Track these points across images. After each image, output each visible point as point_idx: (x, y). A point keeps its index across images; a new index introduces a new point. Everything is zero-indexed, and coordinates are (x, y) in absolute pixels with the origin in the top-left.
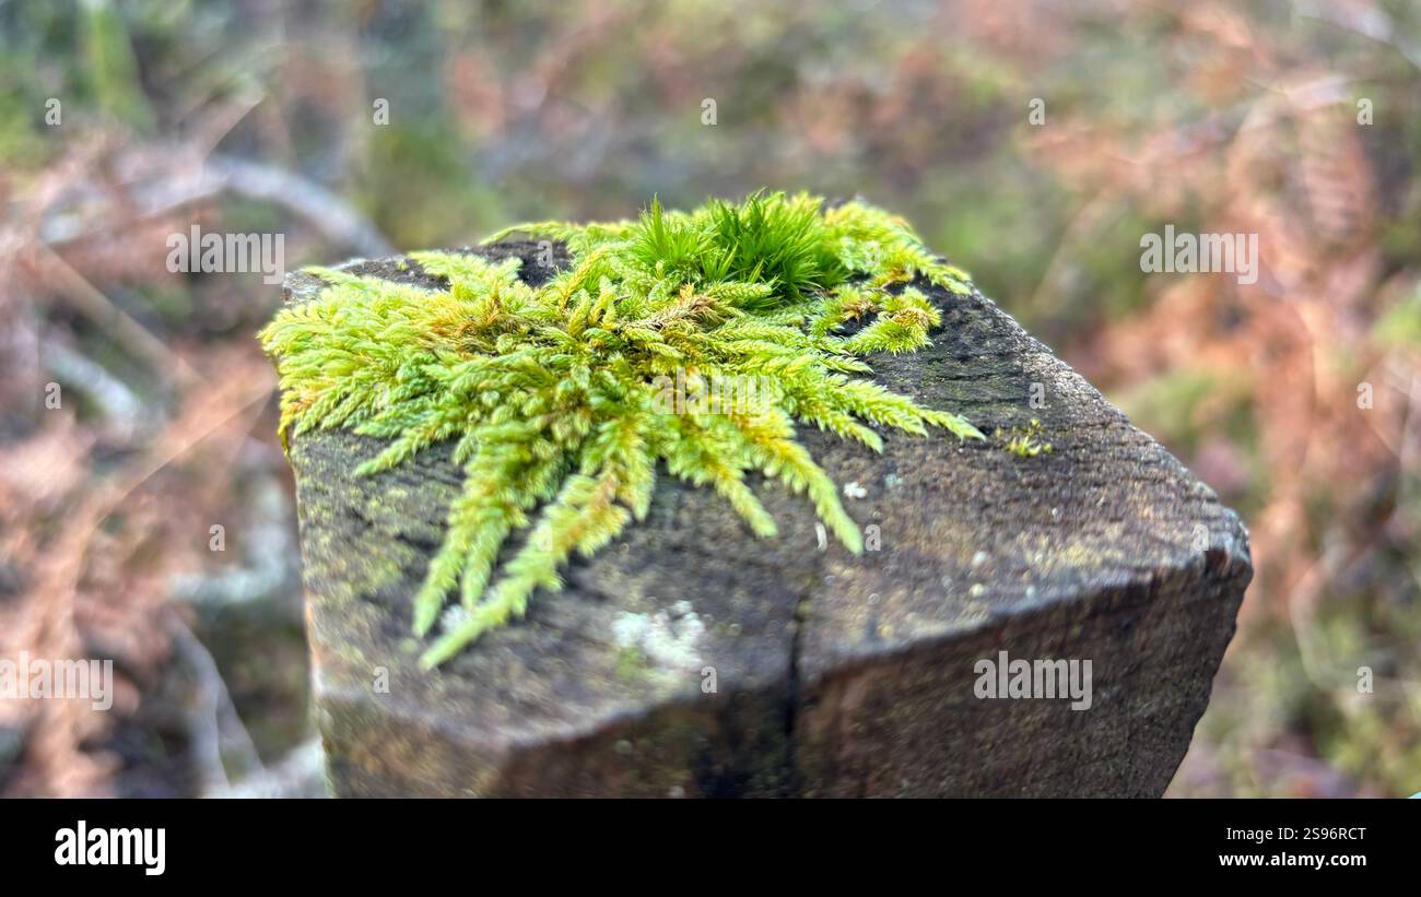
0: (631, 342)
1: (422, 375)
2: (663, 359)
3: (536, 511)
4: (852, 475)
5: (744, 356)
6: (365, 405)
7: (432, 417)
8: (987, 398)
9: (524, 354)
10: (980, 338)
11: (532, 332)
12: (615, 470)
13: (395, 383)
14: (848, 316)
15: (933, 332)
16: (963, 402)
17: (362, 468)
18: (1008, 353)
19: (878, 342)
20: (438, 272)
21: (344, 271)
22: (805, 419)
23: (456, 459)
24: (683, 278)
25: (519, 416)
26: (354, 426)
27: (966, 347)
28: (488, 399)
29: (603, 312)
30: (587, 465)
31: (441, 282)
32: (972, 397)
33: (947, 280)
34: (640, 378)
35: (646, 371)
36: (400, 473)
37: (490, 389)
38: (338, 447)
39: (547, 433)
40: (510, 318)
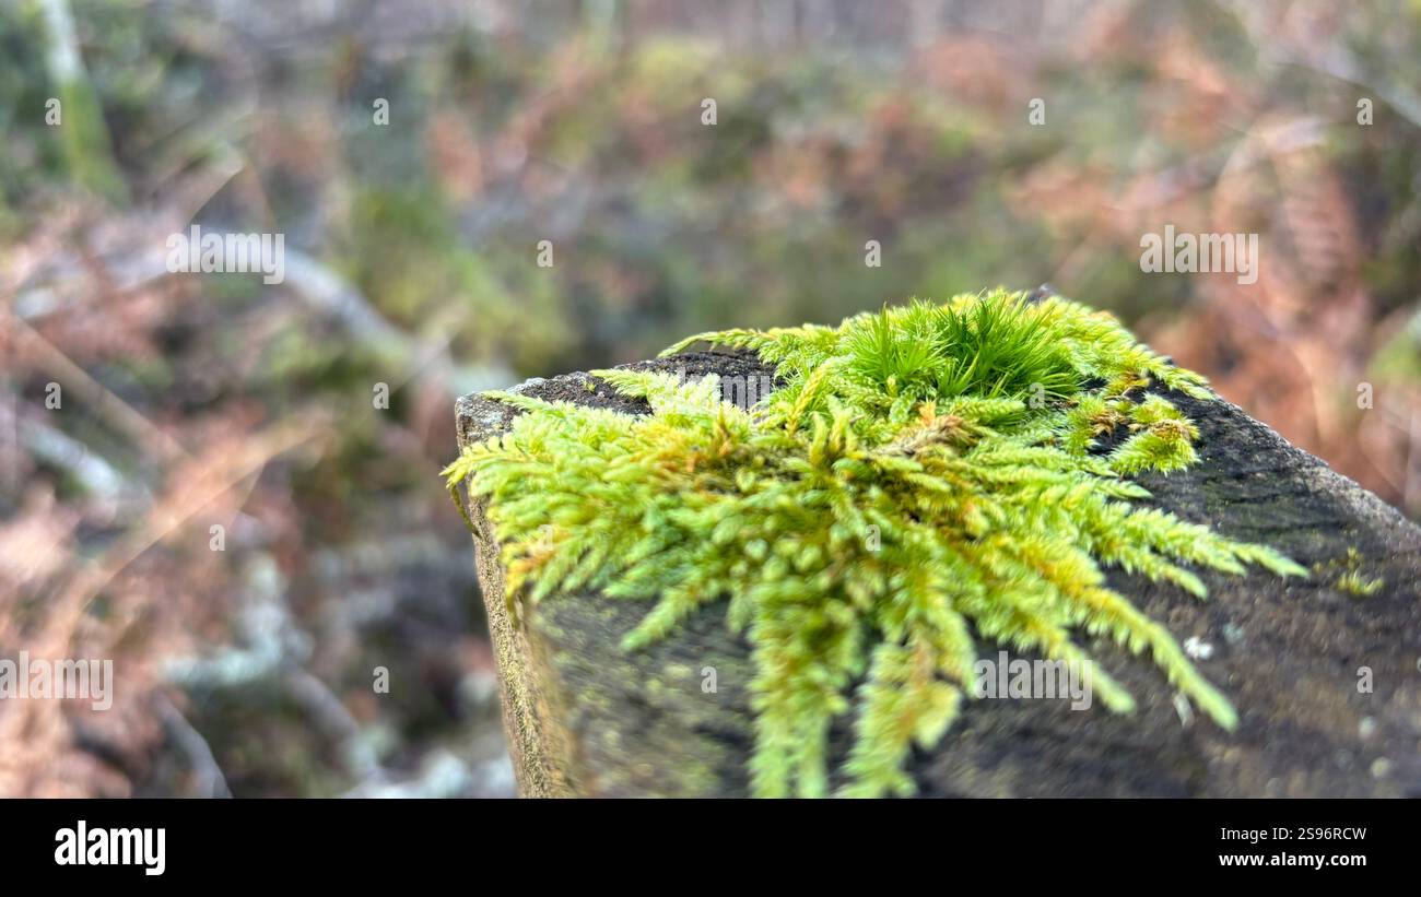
0: (884, 472)
1: (670, 523)
2: (930, 493)
3: (851, 690)
4: (1185, 628)
5: (1014, 487)
6: (611, 559)
7: (694, 575)
8: (1285, 524)
9: (774, 493)
10: (1247, 452)
11: (767, 463)
12: (925, 636)
13: (642, 534)
14: (1099, 429)
15: (1197, 445)
16: (1260, 529)
17: (630, 641)
18: (1284, 469)
19: (1144, 460)
20: (635, 392)
21: (525, 393)
22: (1109, 560)
23: (735, 625)
24: (918, 394)
25: (792, 570)
26: (603, 585)
27: (1236, 464)
28: (756, 550)
29: (843, 439)
30: (893, 633)
31: (640, 405)
32: (1269, 523)
33: (1186, 385)
34: (907, 517)
35: (912, 507)
36: (672, 643)
37: (752, 538)
38: (589, 613)
39: (837, 592)
40: (741, 448)
